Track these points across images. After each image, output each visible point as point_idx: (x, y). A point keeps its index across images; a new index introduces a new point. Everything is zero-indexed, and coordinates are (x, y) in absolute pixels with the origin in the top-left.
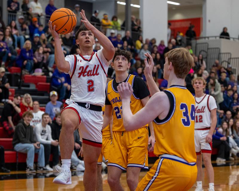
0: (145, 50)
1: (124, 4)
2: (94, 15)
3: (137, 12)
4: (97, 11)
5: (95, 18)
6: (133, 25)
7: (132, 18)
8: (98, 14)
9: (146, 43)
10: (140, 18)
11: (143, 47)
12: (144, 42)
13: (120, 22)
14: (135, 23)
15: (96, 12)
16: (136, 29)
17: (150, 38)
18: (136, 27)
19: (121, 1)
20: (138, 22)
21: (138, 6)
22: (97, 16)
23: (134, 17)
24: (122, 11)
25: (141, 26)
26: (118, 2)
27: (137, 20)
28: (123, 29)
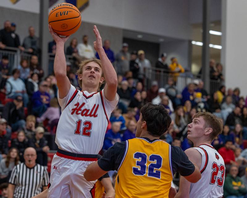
0: (228, 104)
1: (200, 44)
2: (160, 60)
3: (218, 54)
4: (165, 55)
6: (212, 71)
7: (211, 63)
8: (166, 58)
9: (229, 95)
10: (222, 62)
11: (224, 100)
12: (226, 93)
13: (195, 68)
14: (215, 69)
15: (163, 56)
16: (216, 77)
17: (233, 88)
18: (216, 74)
19: (197, 41)
20: (219, 68)
21: (219, 47)
22: (164, 60)
23: (213, 61)
24: (197, 53)
25: (223, 73)
26: (194, 43)
27: (218, 65)
28: (198, 77)
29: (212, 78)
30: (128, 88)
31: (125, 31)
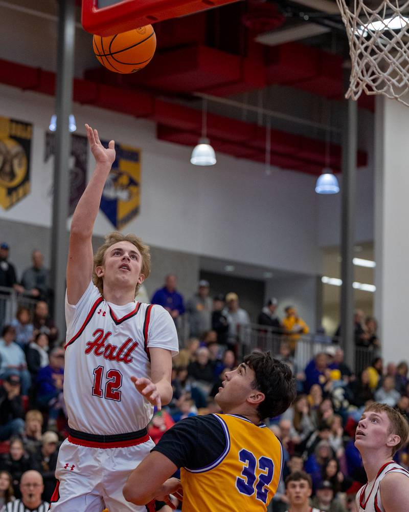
0: (387, 391)
1: (337, 282)
2: (266, 310)
3: (368, 301)
4: (275, 301)
5: (268, 317)
6: (359, 331)
7: (356, 316)
8: (276, 307)
9: (389, 374)
10: (376, 315)
11: (380, 384)
12: (385, 372)
13: (329, 325)
14: (364, 327)
15: (270, 303)
16: (366, 342)
17: (396, 362)
18: (366, 336)
19: (331, 276)
20: (371, 325)
21: (370, 288)
22: (272, 312)
23: (360, 313)
24: (332, 298)
25: (378, 334)
26: (325, 280)
27: (369, 320)
28: (335, 342)
29: (359, 343)
30: (209, 362)
31: (203, 258)
